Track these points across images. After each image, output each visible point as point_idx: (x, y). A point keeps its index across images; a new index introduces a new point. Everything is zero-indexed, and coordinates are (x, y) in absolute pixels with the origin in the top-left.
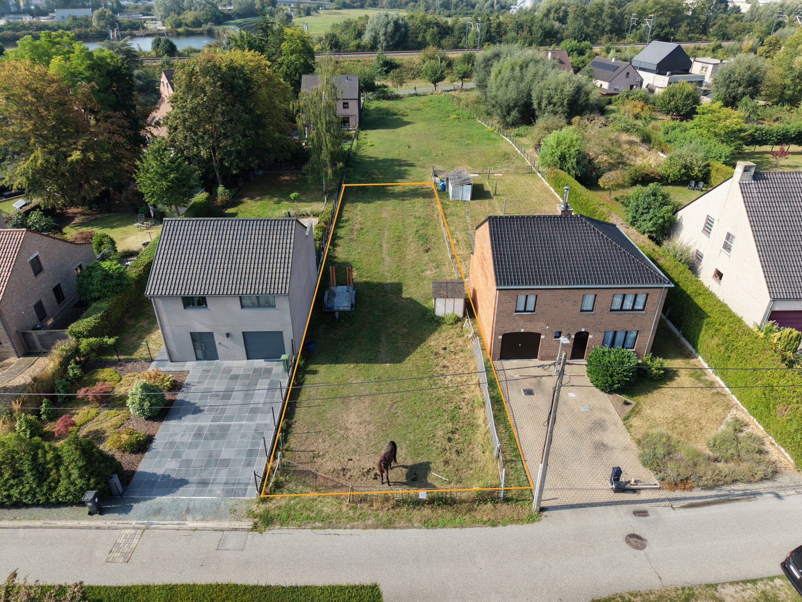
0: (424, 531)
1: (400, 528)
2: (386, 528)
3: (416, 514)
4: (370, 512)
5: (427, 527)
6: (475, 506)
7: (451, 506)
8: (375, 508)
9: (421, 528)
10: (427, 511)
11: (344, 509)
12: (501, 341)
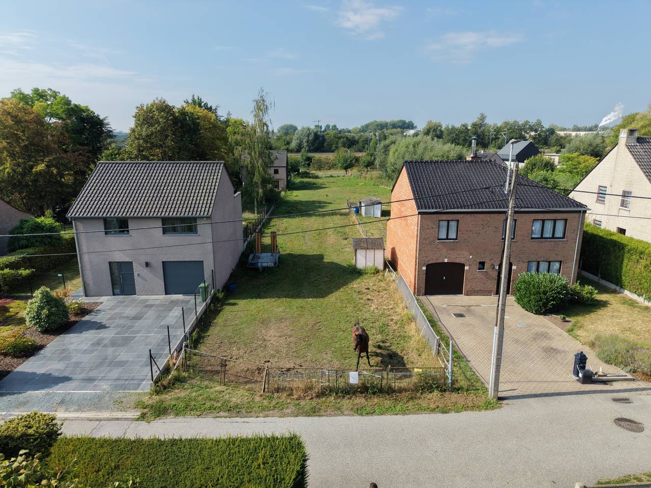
0: (357, 418)
1: (327, 416)
2: (309, 416)
3: (346, 403)
4: (289, 401)
5: (361, 415)
6: (418, 395)
7: (389, 394)
8: (295, 397)
9: (353, 415)
10: (360, 400)
11: (257, 399)
12: (425, 272)
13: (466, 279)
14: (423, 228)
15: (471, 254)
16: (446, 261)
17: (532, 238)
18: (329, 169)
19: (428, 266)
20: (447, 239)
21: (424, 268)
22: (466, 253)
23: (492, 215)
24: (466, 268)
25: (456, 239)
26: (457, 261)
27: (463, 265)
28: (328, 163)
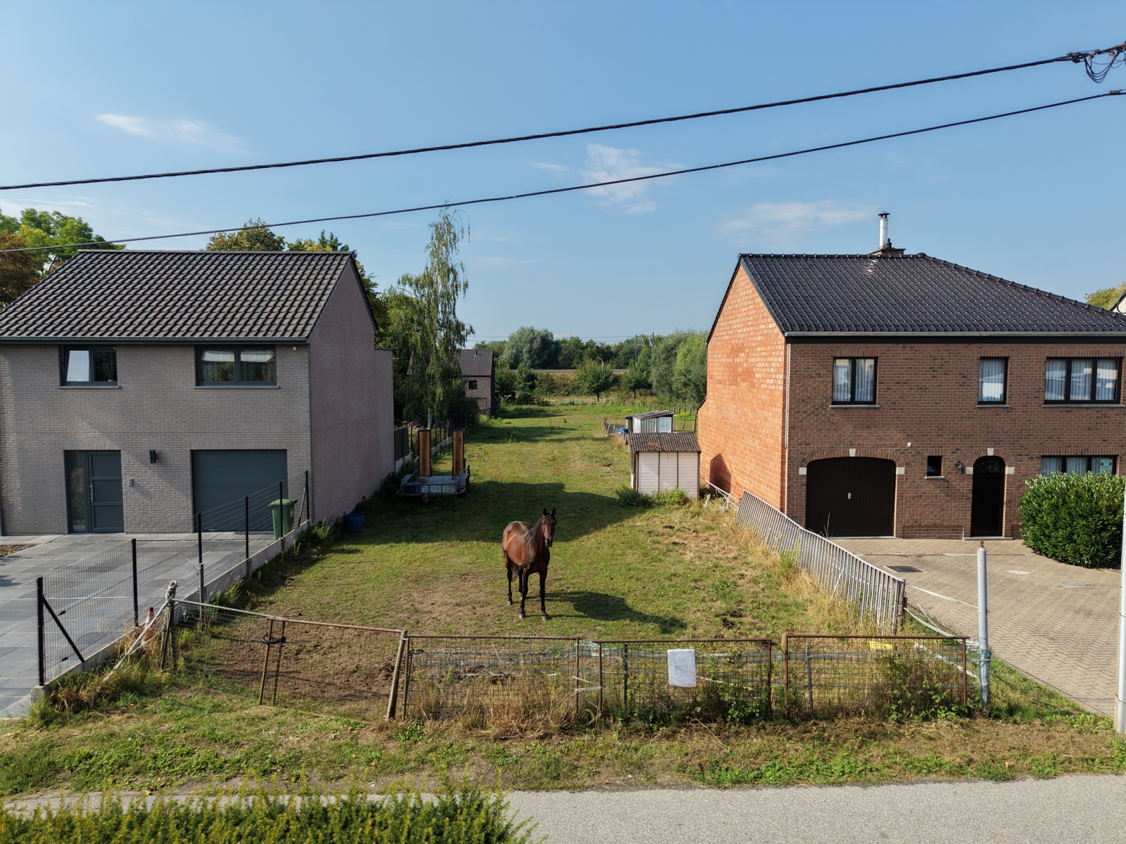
0: (704, 796)
1: (600, 788)
2: (537, 789)
3: (659, 749)
4: (470, 743)
5: (718, 784)
6: (890, 726)
7: (795, 725)
8: (492, 730)
9: (689, 787)
10: (703, 743)
11: (369, 737)
12: (805, 481)
13: (900, 497)
14: (797, 376)
15: (909, 437)
16: (852, 453)
17: (1047, 402)
18: (567, 395)
19: (812, 466)
20: (853, 401)
21: (803, 471)
22: (897, 436)
23: (953, 347)
24: (900, 471)
25: (874, 402)
26: (878, 454)
27: (891, 465)
28: (565, 385)
